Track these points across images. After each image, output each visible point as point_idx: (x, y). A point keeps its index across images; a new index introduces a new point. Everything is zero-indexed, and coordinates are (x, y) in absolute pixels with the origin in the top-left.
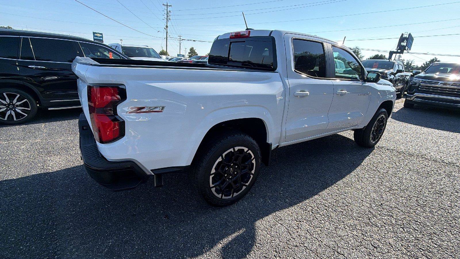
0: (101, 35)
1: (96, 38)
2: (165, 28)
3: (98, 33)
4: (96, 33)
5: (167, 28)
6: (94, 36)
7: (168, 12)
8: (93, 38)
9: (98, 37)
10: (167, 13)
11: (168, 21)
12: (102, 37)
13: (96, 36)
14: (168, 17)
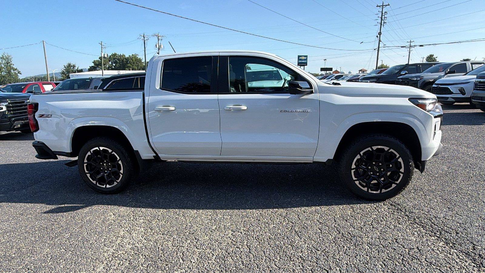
0: (305, 58)
1: (301, 61)
2: (377, 37)
3: (303, 56)
4: (301, 56)
5: (380, 35)
6: (299, 59)
7: (384, 13)
8: (297, 62)
9: (303, 60)
10: (382, 16)
11: (382, 26)
12: (306, 60)
13: (301, 60)
14: (383, 21)
